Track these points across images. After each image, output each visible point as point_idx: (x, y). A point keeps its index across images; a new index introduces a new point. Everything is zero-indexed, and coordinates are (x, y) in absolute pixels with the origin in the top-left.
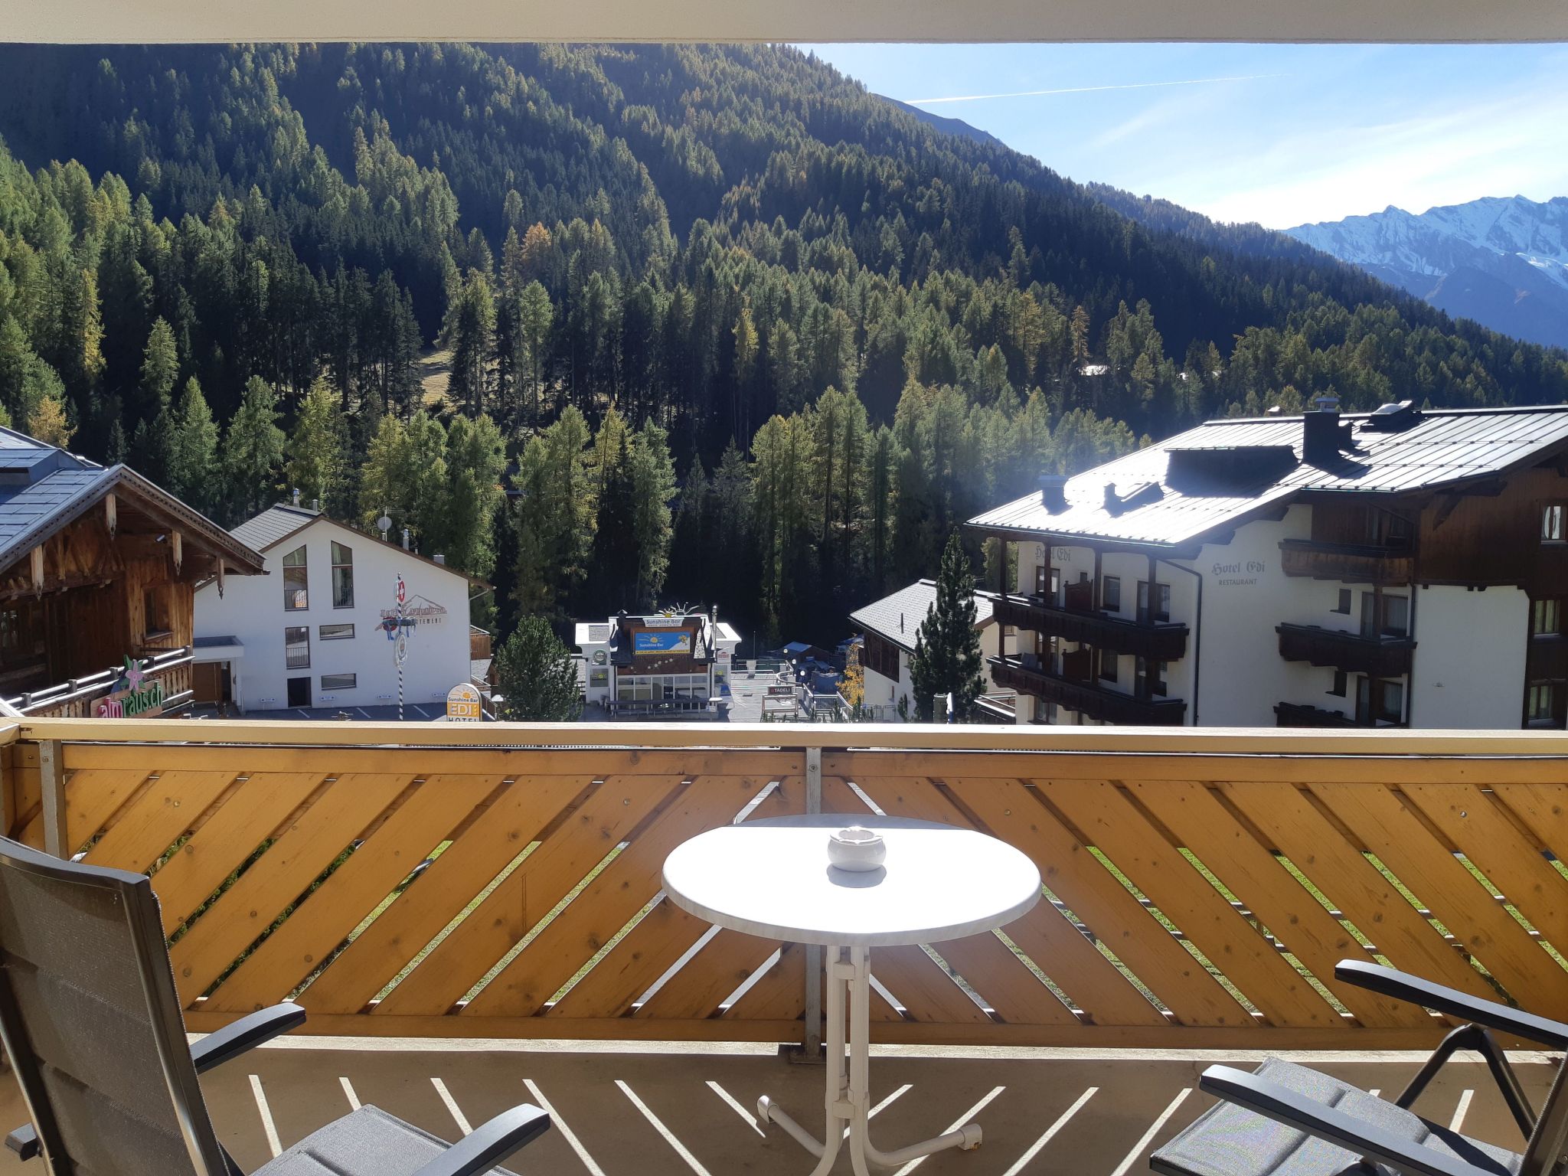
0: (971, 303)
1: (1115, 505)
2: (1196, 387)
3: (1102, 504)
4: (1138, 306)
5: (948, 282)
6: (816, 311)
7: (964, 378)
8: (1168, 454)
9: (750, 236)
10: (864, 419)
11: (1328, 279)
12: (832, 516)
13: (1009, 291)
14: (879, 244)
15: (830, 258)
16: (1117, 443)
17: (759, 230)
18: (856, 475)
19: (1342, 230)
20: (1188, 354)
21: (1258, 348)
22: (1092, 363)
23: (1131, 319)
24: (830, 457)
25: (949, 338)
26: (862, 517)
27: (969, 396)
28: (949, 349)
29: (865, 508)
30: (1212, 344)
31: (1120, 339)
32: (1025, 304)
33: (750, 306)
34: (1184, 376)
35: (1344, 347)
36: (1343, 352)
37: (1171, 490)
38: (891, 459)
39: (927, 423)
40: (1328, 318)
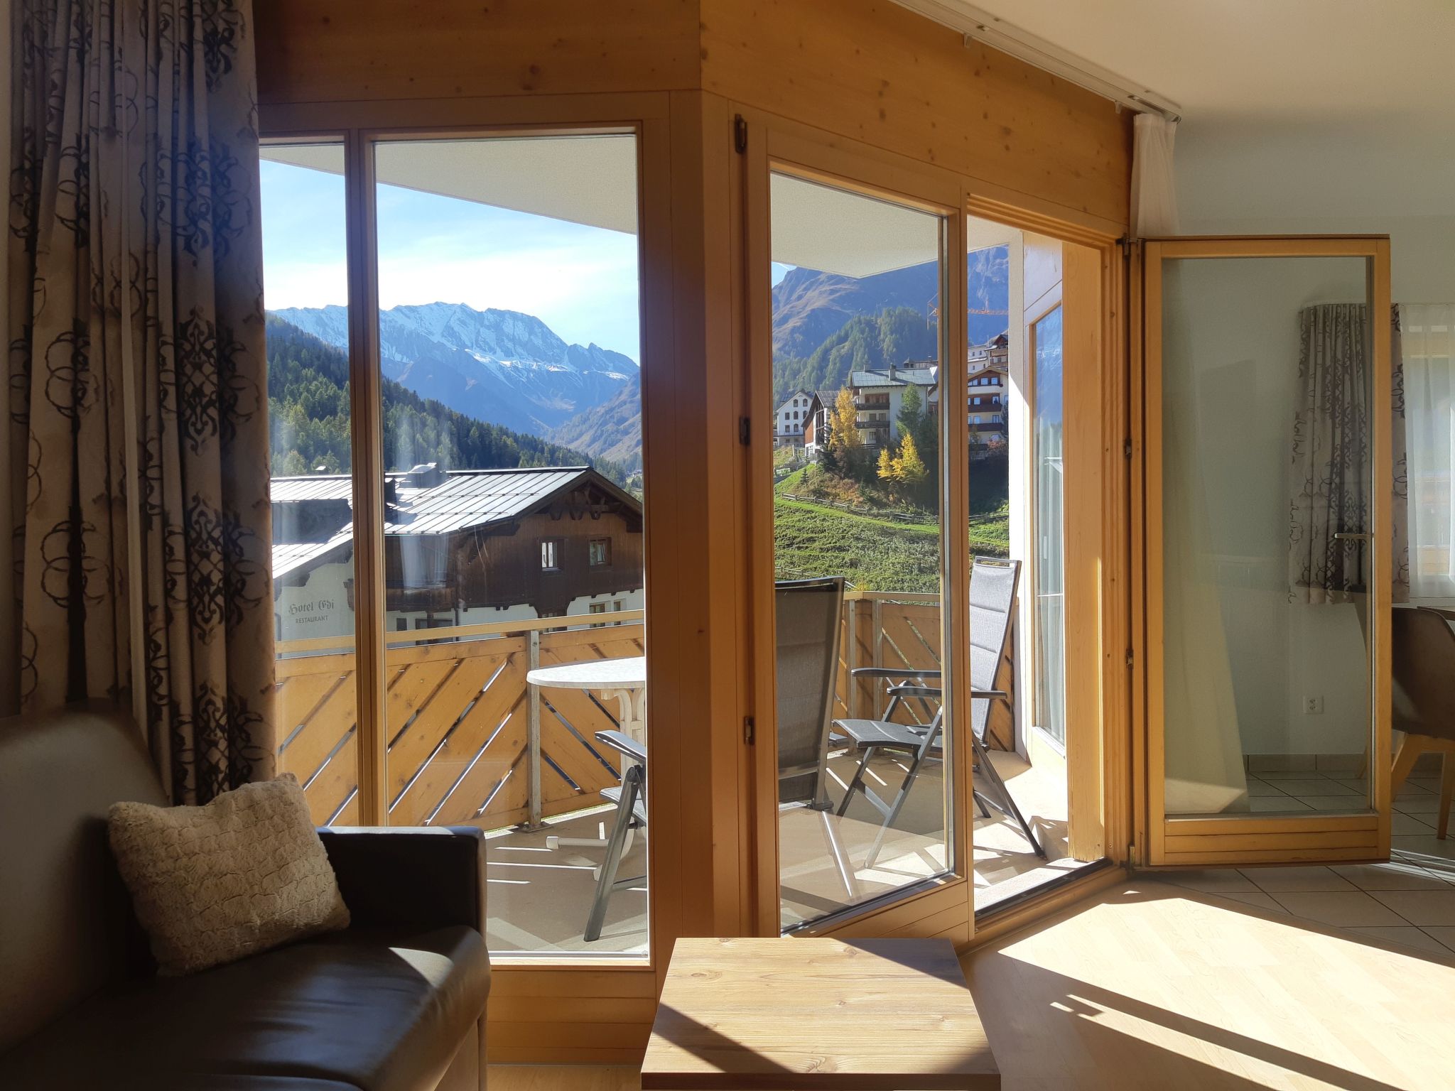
11: (318, 358)
19: (323, 316)
35: (338, 418)
36: (340, 422)
40: (321, 392)
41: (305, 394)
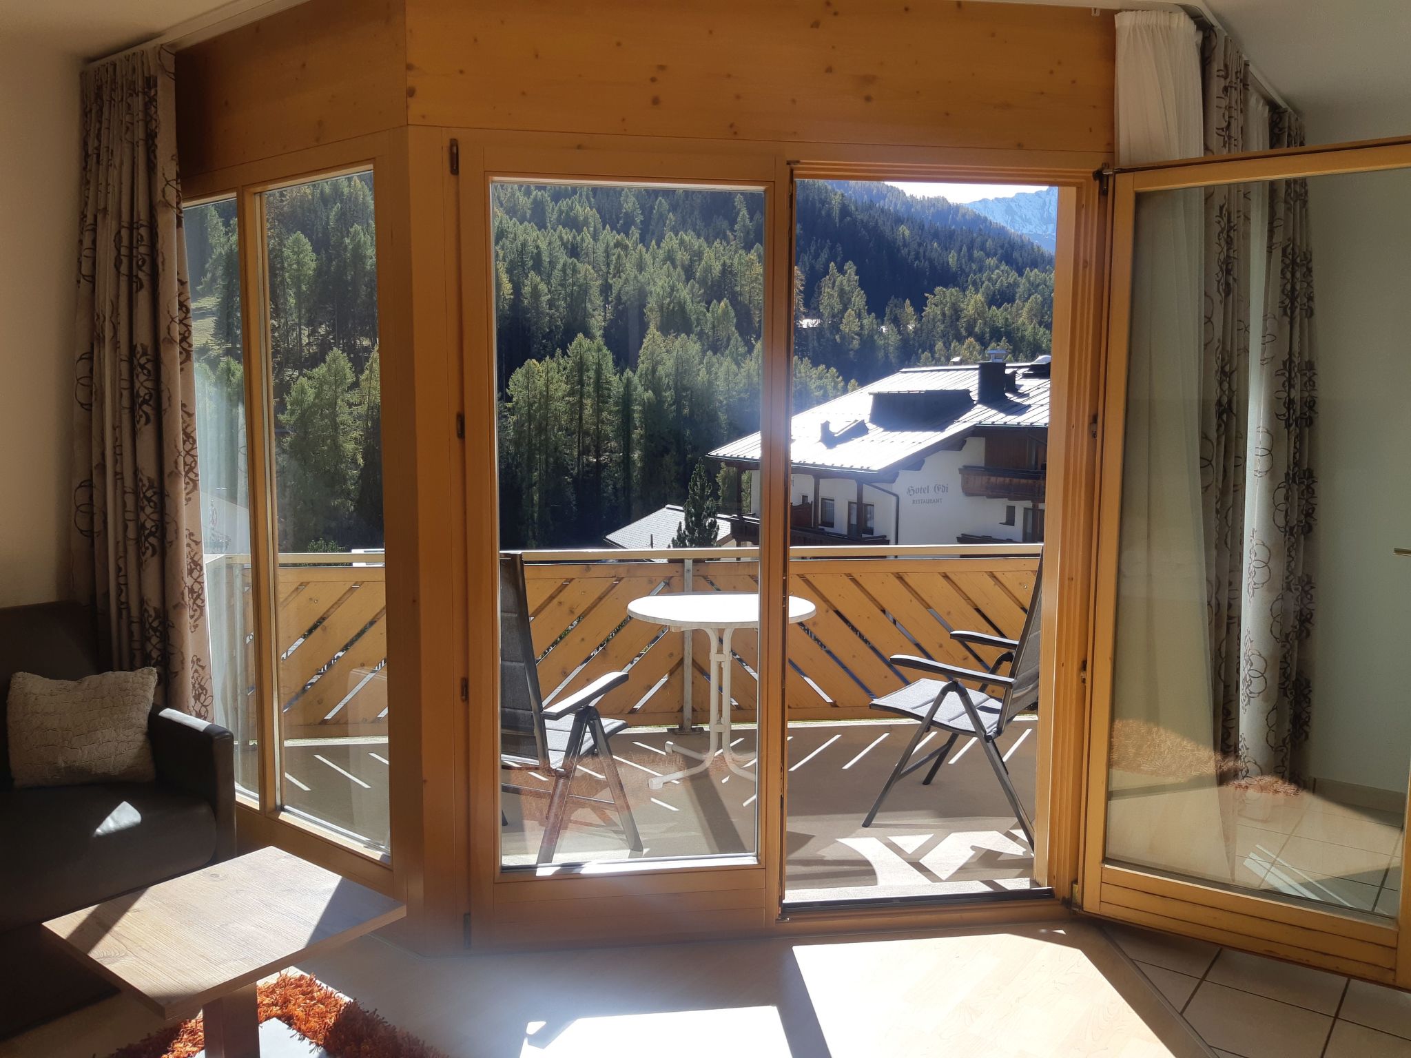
0: (703, 262)
1: (830, 439)
2: (894, 339)
3: (819, 438)
4: (846, 268)
5: (682, 242)
6: (565, 265)
7: (699, 328)
8: (872, 397)
9: (502, 195)
10: (611, 364)
11: (1002, 247)
12: (585, 451)
13: (736, 252)
14: (620, 207)
15: (576, 218)
16: (829, 387)
17: (509, 190)
18: (605, 414)
19: (1013, 205)
20: (888, 310)
21: (945, 305)
22: (807, 316)
23: (840, 278)
24: (582, 396)
25: (684, 293)
26: (611, 452)
27: (703, 345)
28: (685, 303)
29: (613, 444)
30: (908, 301)
31: (831, 296)
32: (750, 264)
33: (504, 260)
34: (884, 328)
35: (1015, 305)
36: (1014, 309)
37: (875, 426)
38: (636, 400)
39: (667, 367)
40: (1002, 280)
41: (986, 283)
